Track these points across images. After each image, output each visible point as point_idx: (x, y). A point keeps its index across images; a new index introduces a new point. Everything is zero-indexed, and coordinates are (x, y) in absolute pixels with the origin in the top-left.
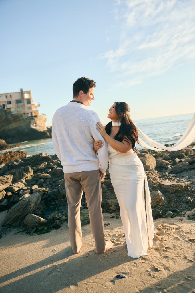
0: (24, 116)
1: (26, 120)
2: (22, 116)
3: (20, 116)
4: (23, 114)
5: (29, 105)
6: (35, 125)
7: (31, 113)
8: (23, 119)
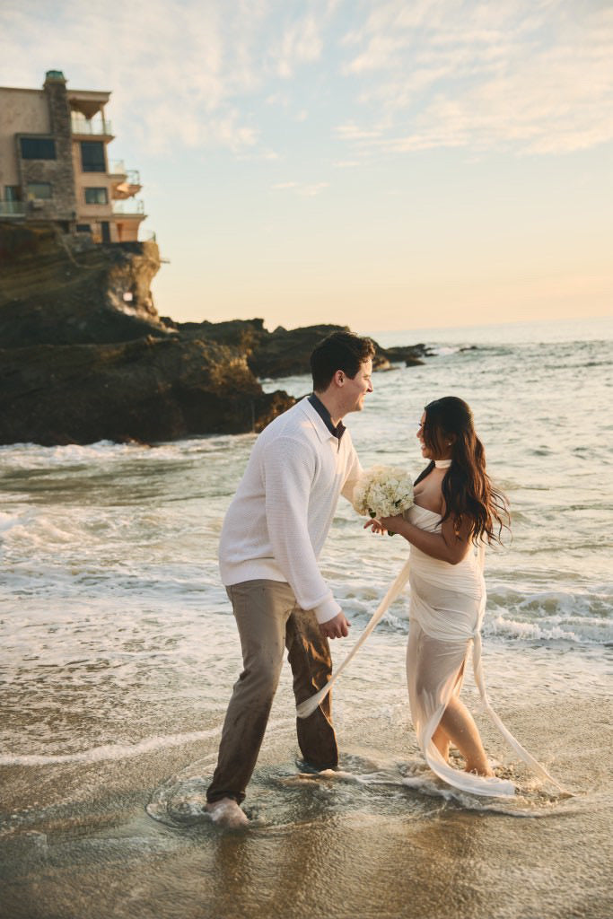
0: (65, 240)
1: (82, 262)
2: (53, 236)
3: (42, 238)
4: (58, 230)
5: (94, 180)
6: (128, 297)
7: (105, 226)
8: (63, 256)
